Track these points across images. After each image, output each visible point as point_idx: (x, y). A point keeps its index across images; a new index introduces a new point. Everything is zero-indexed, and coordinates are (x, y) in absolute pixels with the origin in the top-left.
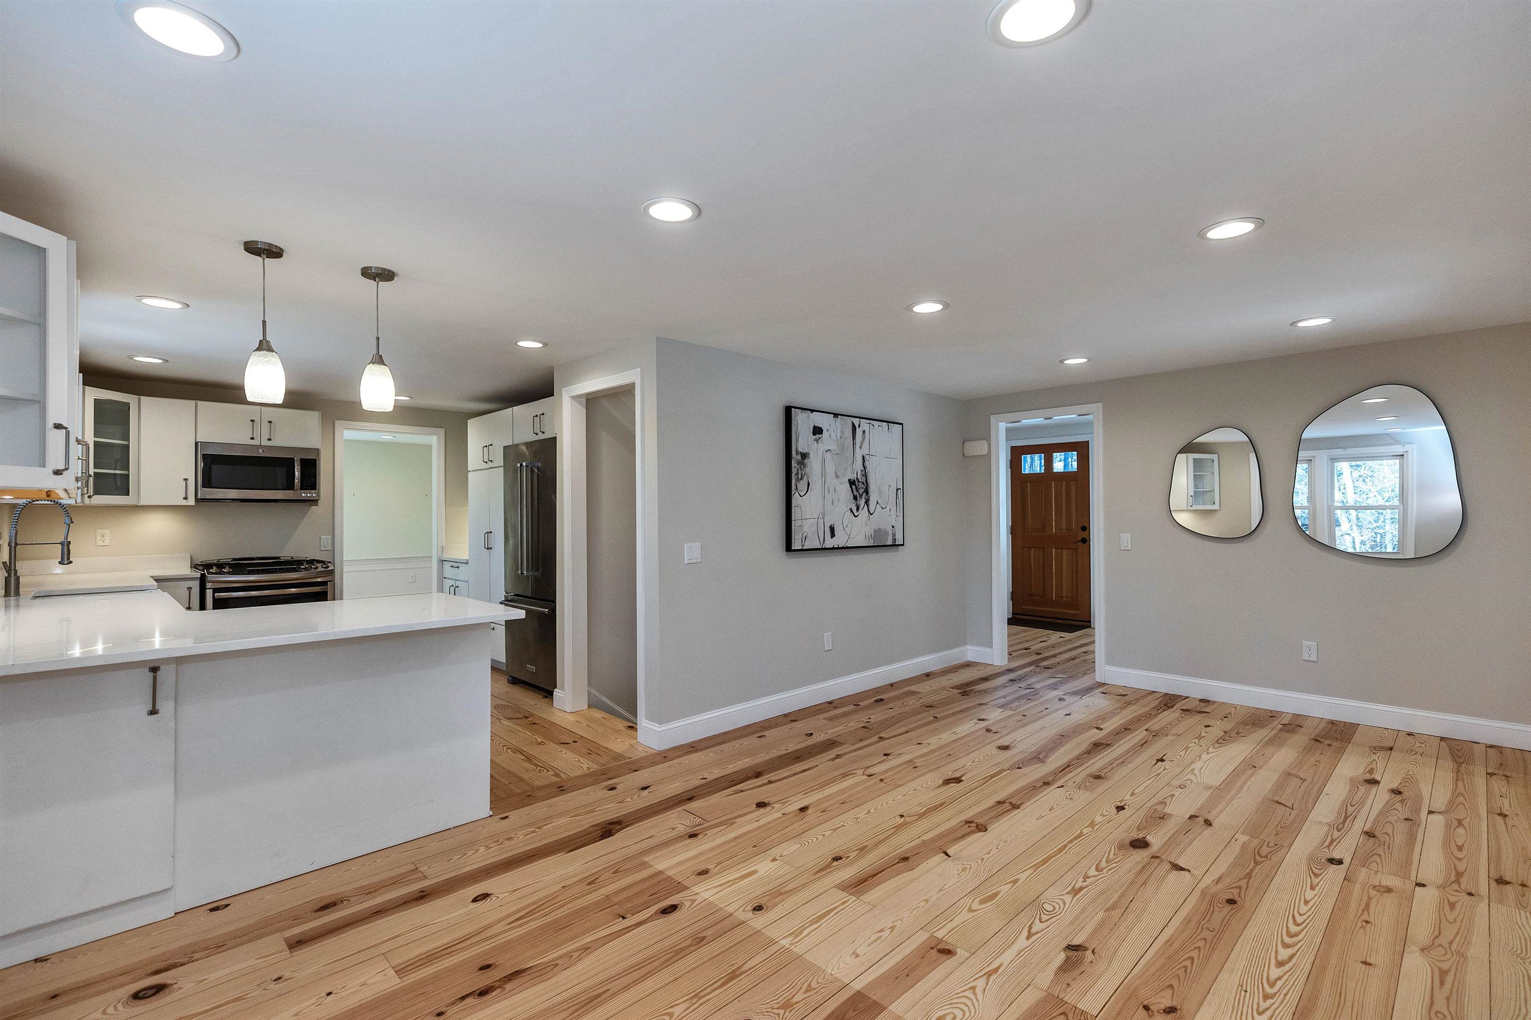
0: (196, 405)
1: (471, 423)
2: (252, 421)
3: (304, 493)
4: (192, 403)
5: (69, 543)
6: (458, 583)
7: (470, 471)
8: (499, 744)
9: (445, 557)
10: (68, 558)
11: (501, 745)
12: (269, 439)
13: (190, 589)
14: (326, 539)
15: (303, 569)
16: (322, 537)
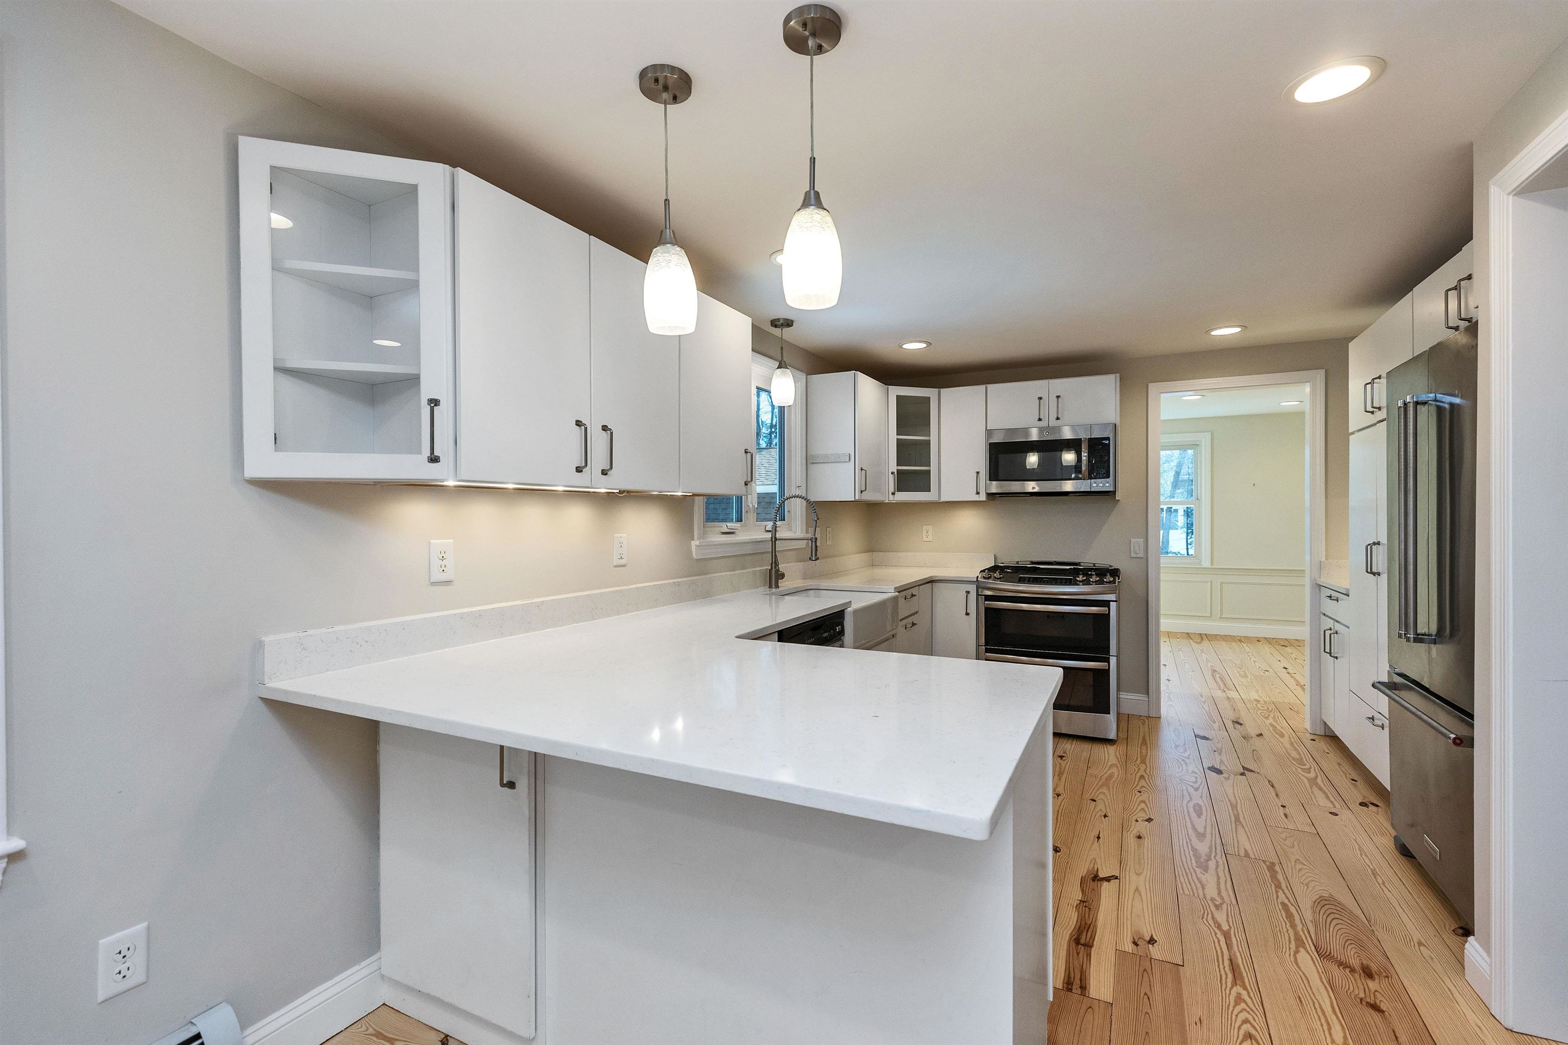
0: (986, 388)
1: (1352, 346)
2: (1040, 398)
3: (1095, 483)
4: (983, 387)
5: (816, 539)
6: (1338, 627)
7: (1353, 433)
8: (1246, 1021)
9: (1323, 581)
10: (816, 555)
11: (1246, 1027)
12: (1058, 418)
13: (968, 592)
14: (1137, 542)
15: (1079, 581)
16: (1132, 540)
